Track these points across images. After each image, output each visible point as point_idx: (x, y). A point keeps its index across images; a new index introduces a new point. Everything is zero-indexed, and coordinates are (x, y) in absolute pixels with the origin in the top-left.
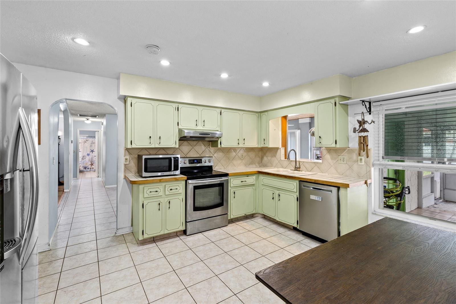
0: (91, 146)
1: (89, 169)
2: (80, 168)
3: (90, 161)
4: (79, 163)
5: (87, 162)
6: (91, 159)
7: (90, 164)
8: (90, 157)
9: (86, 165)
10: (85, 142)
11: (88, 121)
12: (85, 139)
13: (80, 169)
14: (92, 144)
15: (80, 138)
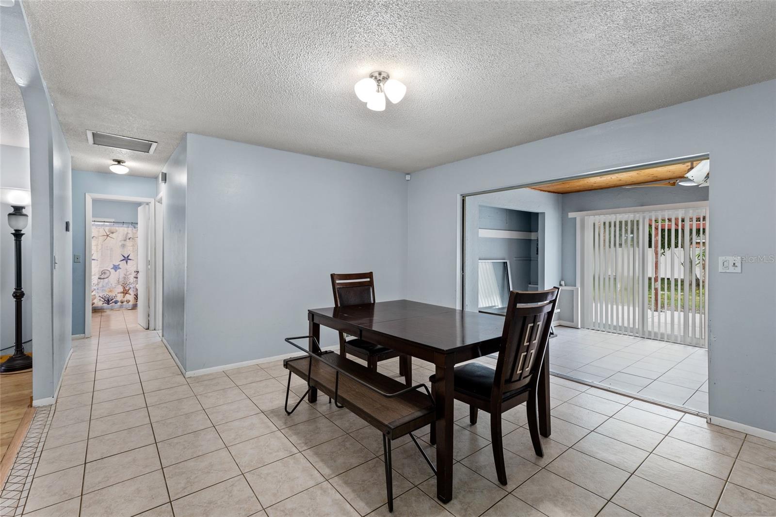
0: (123, 246)
1: (119, 304)
2: (95, 301)
3: (121, 283)
4: (92, 289)
5: (113, 285)
6: (125, 278)
7: (121, 290)
8: (121, 273)
9: (110, 294)
10: (108, 236)
11: (119, 166)
12: (107, 229)
13: (93, 304)
14: (125, 240)
15: (93, 225)
